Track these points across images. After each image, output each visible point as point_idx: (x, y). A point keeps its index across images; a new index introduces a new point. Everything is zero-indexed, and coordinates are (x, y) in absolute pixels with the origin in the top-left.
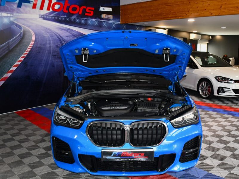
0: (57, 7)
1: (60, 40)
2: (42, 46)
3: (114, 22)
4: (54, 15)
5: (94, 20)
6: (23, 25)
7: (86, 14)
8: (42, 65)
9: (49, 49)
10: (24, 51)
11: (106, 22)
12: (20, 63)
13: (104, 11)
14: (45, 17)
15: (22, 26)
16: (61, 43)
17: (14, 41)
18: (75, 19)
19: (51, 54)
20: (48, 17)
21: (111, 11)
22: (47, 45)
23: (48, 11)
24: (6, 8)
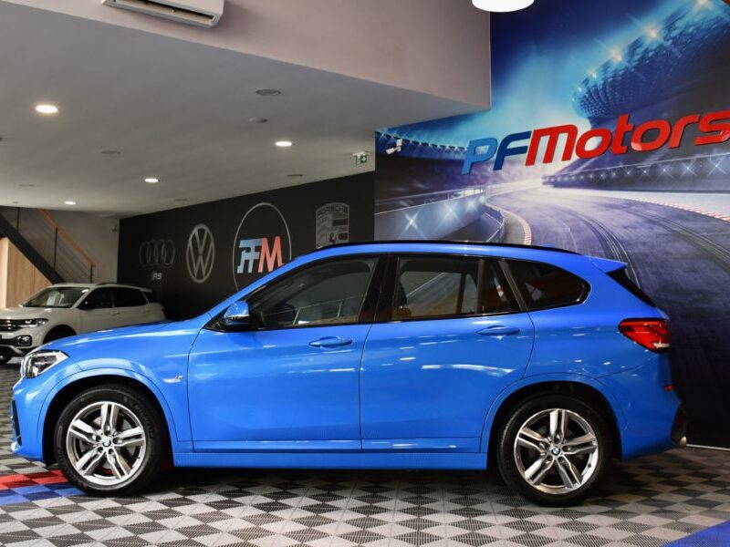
0: (592, 144)
4: (585, 169)
6: (505, 211)
14: (559, 179)
18: (654, 167)
20: (566, 179)
23: (567, 163)
24: (472, 178)
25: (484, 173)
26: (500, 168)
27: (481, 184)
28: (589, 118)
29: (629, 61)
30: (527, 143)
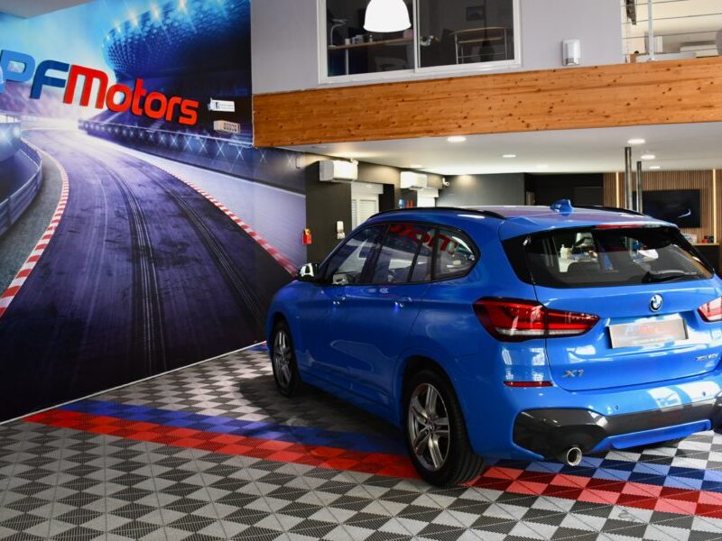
0: (118, 98)
1: (125, 195)
2: (85, 214)
3: (240, 142)
4: (111, 121)
5: (198, 136)
6: (43, 152)
7: (182, 120)
8: (84, 269)
9: (99, 221)
10: (43, 229)
11: (223, 144)
12: (34, 263)
13: (218, 110)
14: (92, 126)
15: (40, 152)
16: (127, 203)
17: (20, 200)
18: (156, 134)
19: (105, 238)
20: (97, 128)
21: (233, 110)
22: (96, 210)
23: (99, 111)
24: (4, 100)
25: (19, 98)
26: (37, 97)
27: (15, 111)
28: (116, 71)
29: (142, 29)
30: (64, 76)
